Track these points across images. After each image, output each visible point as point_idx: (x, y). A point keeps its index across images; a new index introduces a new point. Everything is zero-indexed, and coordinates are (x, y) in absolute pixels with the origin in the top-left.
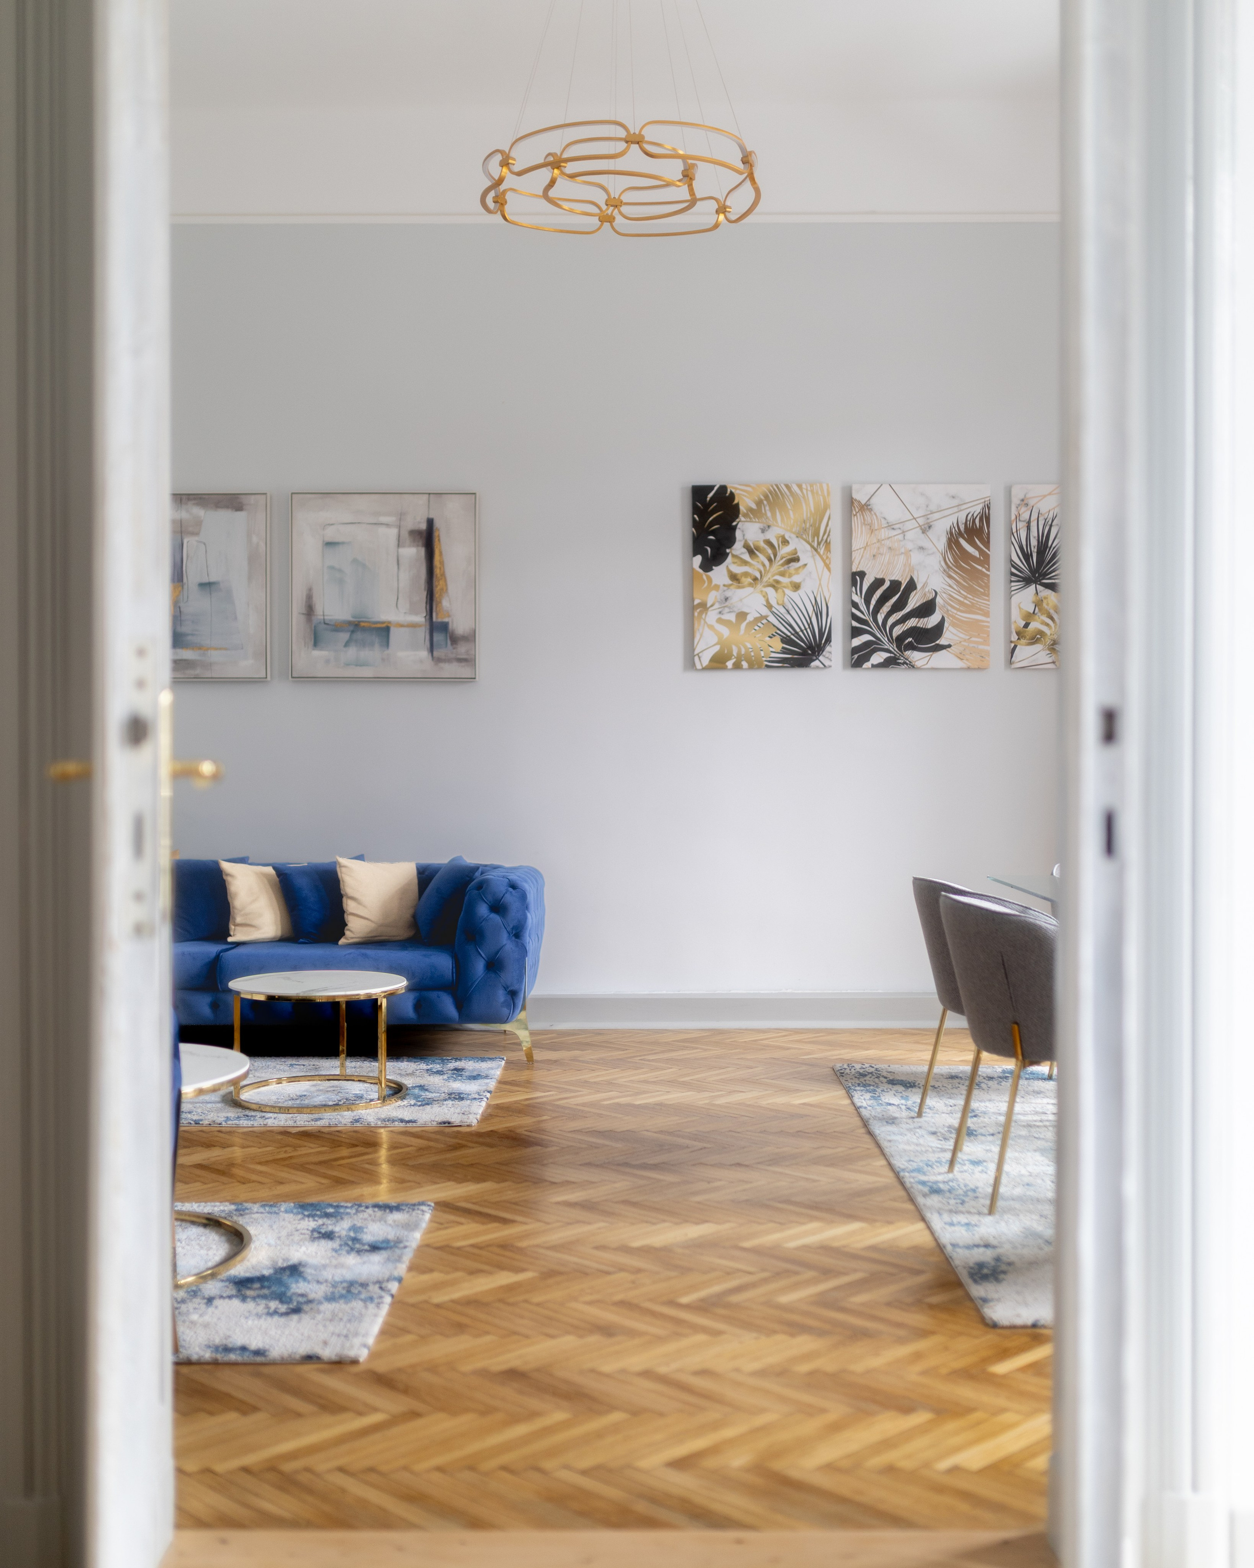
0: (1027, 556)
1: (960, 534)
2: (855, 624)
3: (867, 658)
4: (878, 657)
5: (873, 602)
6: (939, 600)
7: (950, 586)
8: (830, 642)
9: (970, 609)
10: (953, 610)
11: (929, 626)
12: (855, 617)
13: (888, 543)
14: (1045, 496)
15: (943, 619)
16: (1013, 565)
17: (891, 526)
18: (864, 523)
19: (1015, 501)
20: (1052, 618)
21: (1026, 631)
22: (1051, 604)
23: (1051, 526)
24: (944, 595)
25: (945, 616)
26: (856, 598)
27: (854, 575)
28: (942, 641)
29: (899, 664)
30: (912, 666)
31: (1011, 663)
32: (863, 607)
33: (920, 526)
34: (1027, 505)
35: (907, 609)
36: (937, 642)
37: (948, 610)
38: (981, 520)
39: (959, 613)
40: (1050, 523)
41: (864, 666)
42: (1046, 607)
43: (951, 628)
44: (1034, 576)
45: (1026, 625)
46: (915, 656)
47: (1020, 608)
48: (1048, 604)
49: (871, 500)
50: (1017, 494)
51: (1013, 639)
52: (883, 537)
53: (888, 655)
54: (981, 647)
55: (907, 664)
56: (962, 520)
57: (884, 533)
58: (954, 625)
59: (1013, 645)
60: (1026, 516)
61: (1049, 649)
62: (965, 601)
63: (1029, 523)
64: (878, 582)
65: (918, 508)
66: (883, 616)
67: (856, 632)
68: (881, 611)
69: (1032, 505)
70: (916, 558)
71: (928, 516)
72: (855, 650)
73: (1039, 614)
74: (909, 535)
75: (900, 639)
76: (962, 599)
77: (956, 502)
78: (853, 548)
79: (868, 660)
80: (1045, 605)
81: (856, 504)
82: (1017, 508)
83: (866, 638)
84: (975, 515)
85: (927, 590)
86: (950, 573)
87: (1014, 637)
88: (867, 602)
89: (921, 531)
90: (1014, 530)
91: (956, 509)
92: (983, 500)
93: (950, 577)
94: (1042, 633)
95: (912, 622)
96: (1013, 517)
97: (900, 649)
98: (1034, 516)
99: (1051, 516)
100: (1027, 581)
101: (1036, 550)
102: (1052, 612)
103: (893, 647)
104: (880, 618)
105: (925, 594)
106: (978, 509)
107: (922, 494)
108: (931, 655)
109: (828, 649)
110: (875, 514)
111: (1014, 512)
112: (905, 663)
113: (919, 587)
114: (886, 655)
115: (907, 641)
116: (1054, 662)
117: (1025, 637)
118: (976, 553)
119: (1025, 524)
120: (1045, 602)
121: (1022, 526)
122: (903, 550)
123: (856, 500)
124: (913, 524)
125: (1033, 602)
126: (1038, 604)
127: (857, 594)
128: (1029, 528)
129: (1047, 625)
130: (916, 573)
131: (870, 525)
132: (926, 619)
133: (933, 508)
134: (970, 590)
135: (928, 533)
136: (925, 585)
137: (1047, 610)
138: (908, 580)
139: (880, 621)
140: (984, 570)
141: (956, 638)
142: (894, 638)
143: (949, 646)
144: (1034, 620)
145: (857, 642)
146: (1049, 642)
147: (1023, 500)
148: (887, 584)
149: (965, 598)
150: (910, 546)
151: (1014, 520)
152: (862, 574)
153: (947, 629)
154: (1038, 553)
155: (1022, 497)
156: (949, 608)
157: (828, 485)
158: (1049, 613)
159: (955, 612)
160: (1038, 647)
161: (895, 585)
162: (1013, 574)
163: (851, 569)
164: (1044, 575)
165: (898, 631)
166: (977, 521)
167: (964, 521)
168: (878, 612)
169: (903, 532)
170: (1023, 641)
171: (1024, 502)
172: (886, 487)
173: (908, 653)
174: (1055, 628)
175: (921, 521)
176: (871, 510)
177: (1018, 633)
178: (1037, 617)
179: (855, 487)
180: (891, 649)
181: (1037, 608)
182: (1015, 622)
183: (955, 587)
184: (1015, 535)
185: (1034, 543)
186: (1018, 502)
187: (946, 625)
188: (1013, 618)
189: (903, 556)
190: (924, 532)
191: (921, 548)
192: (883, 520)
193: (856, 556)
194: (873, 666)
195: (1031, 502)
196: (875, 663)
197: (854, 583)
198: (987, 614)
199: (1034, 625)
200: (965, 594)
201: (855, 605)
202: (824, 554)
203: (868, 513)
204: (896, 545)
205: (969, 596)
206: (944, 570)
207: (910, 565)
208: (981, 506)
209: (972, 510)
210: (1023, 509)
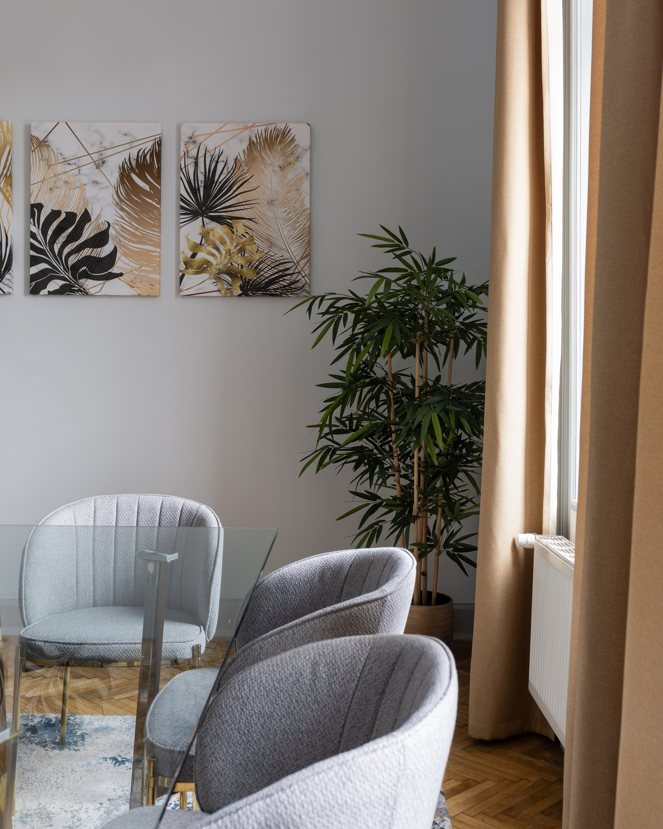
0: (194, 191)
1: (132, 169)
2: (33, 253)
3: (44, 285)
4: (54, 285)
5: (50, 233)
6: (111, 231)
7: (122, 218)
8: (10, 269)
9: (141, 240)
10: (125, 241)
11: (103, 256)
12: (33, 247)
13: (64, 177)
14: (212, 134)
15: (115, 249)
16: (183, 199)
17: (67, 162)
18: (42, 159)
19: (184, 139)
20: (218, 249)
21: (193, 261)
22: (216, 236)
23: (217, 162)
24: (117, 227)
25: (117, 246)
26: (34, 229)
27: (33, 206)
28: (115, 270)
29: (73, 291)
30: (85, 293)
31: (179, 291)
32: (40, 237)
33: (94, 162)
34: (195, 142)
35: (82, 239)
36: (110, 271)
37: (120, 241)
38: (152, 156)
39: (130, 244)
40: (216, 159)
41: (42, 293)
42: (212, 238)
43: (123, 258)
44: (201, 209)
45: (194, 256)
46: (89, 284)
47: (187, 239)
48: (214, 236)
49: (48, 137)
50: (186, 132)
51: (181, 269)
52: (59, 172)
53: (64, 282)
54: (151, 276)
55: (81, 291)
56: (134, 155)
57: (60, 168)
58: (125, 255)
59: (181, 274)
60: (194, 153)
61: (215, 278)
62: (137, 232)
63: (197, 159)
64: (55, 214)
65: (92, 145)
66: (59, 246)
67: (34, 261)
68: (57, 241)
69: (200, 142)
70: (90, 191)
71: (102, 152)
72: (33, 277)
73: (206, 245)
74: (84, 170)
75: (75, 268)
76: (133, 231)
77: (127, 139)
78: (31, 182)
79: (45, 288)
80: (211, 236)
81: (34, 140)
82: (186, 145)
83: (43, 266)
84: (146, 152)
85: (100, 221)
86: (122, 205)
87: (183, 267)
88: (44, 233)
89: (95, 166)
90: (183, 166)
91: (127, 146)
92: (154, 138)
93: (122, 209)
94: (208, 263)
95: (86, 252)
96: (182, 154)
97: (75, 278)
98: (202, 153)
99: (217, 152)
100: (194, 214)
101: (203, 185)
102: (218, 243)
103: (68, 275)
104: (56, 248)
105: (99, 226)
106: (149, 146)
107: (96, 132)
108: (104, 283)
109: (7, 276)
110: (52, 150)
111: (183, 149)
112: (79, 290)
113: (93, 218)
114: (61, 283)
115: (81, 270)
116: (219, 291)
117: (192, 267)
118: (147, 188)
119: (193, 160)
120: (211, 233)
121: (190, 161)
122: (78, 184)
123: (34, 137)
124: (88, 159)
125: (200, 234)
126: (205, 235)
127: (34, 225)
128: (196, 164)
129: (213, 255)
130: (90, 206)
131: (47, 160)
132: (99, 249)
133: (106, 144)
134: (141, 222)
135: (101, 168)
136: (99, 216)
137: (213, 241)
138: (82, 212)
139: (56, 251)
140: (154, 203)
141: (128, 267)
142: (69, 267)
143: (121, 275)
144: (201, 251)
145: (34, 270)
146: (214, 271)
147: (191, 138)
148: (63, 216)
149: (137, 229)
150: (84, 180)
151: (182, 157)
152: (39, 207)
153: (119, 258)
154: (205, 187)
155: (190, 134)
156: (121, 239)
157: (7, 122)
158: (215, 244)
159: (127, 242)
160: (204, 276)
161: (71, 216)
162: (182, 208)
163: (30, 201)
164: (211, 209)
165: (72, 260)
166: (148, 157)
167: (136, 157)
168: (54, 242)
169: (79, 167)
170: (190, 270)
171: (192, 140)
172: (62, 126)
173: (82, 281)
174: (221, 258)
175: (95, 157)
176: (48, 146)
177: (186, 263)
178: (203, 248)
179: (33, 124)
180: (66, 277)
181: (203, 240)
182: (183, 252)
183: (127, 219)
184: (184, 170)
185: (201, 178)
186: (187, 140)
187: (118, 254)
188: (181, 249)
189: (78, 189)
190: (98, 167)
191: (95, 182)
192: (59, 156)
193: (34, 189)
194: (50, 293)
195: (199, 140)
196: (51, 290)
197: (33, 216)
198: (158, 245)
199: (201, 256)
200: (137, 226)
201: (33, 236)
202: (4, 187)
203: (45, 149)
204: (72, 179)
205: (139, 227)
206: (117, 203)
207: (85, 198)
208: (152, 143)
209: (143, 147)
210: (191, 146)
